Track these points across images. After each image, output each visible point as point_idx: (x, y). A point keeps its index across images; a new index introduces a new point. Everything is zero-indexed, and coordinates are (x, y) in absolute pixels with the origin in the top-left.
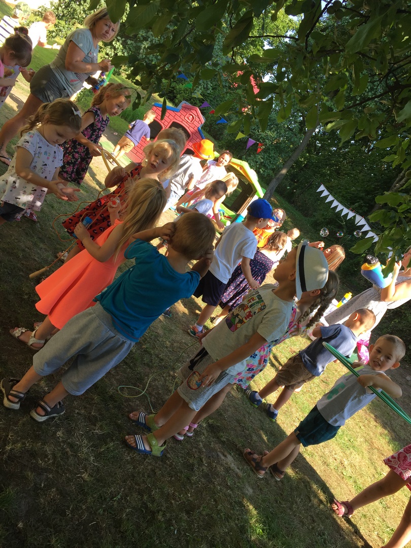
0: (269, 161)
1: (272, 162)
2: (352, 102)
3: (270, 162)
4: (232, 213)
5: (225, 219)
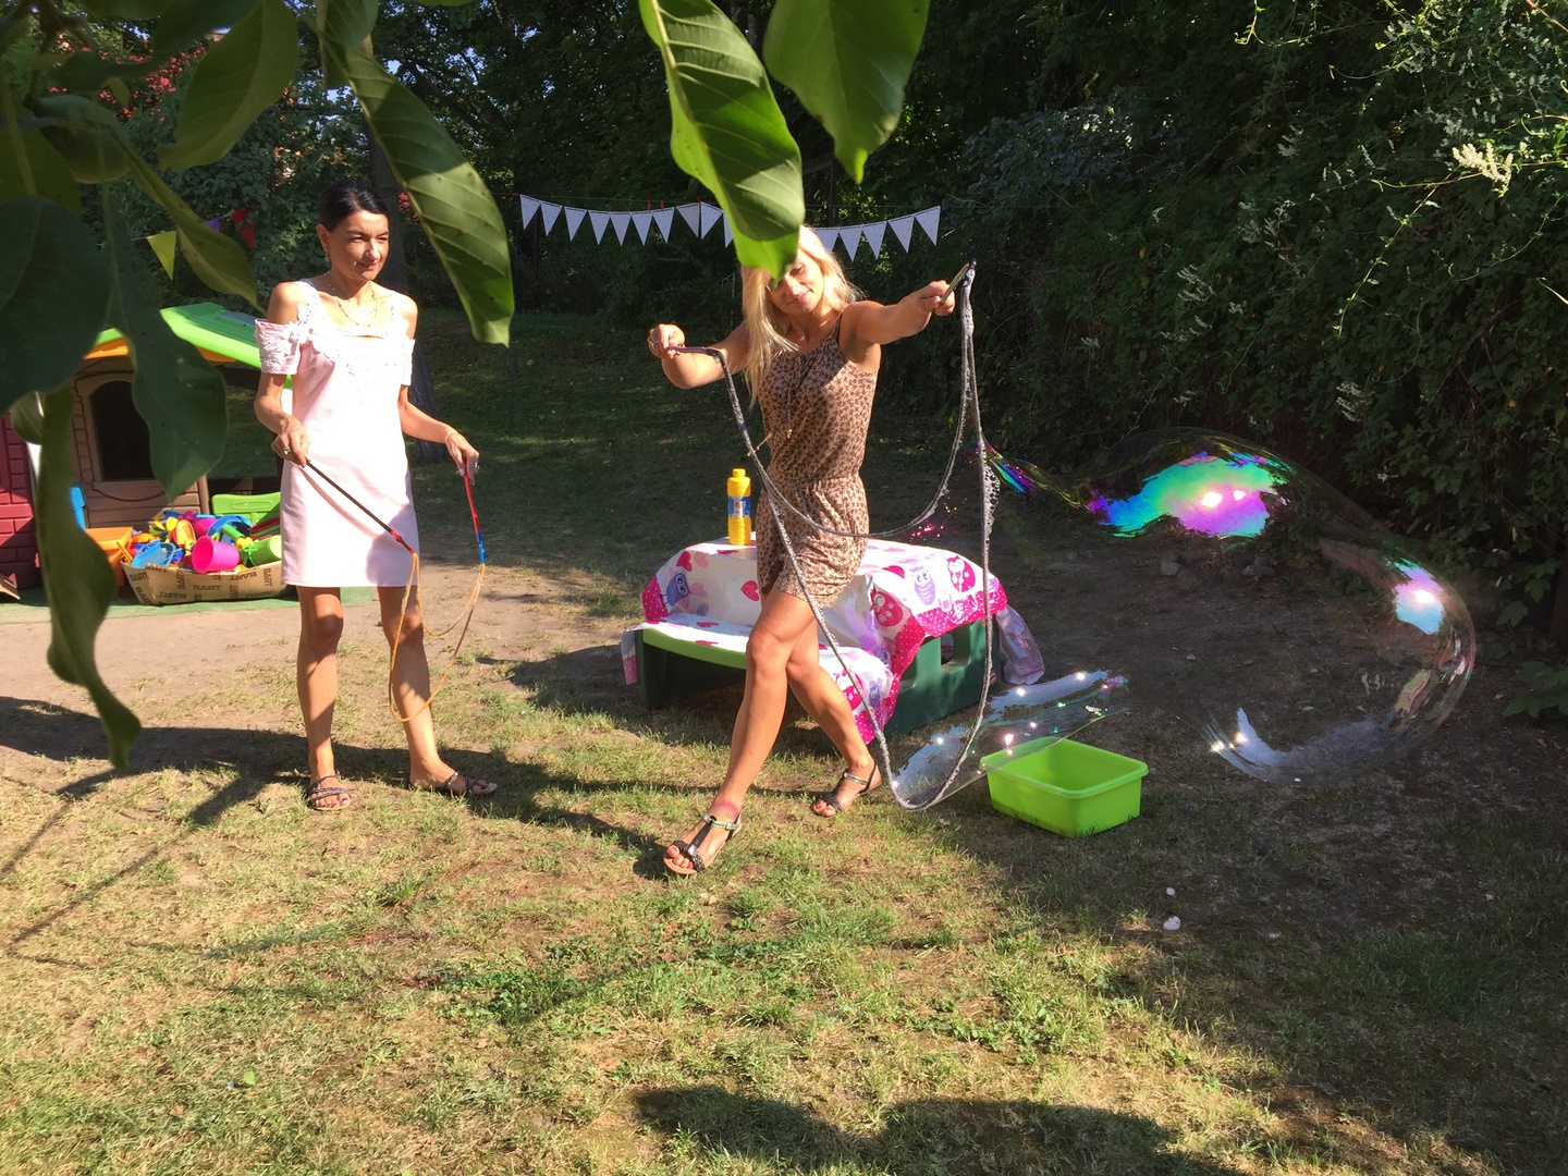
4: (270, 501)
5: (260, 538)
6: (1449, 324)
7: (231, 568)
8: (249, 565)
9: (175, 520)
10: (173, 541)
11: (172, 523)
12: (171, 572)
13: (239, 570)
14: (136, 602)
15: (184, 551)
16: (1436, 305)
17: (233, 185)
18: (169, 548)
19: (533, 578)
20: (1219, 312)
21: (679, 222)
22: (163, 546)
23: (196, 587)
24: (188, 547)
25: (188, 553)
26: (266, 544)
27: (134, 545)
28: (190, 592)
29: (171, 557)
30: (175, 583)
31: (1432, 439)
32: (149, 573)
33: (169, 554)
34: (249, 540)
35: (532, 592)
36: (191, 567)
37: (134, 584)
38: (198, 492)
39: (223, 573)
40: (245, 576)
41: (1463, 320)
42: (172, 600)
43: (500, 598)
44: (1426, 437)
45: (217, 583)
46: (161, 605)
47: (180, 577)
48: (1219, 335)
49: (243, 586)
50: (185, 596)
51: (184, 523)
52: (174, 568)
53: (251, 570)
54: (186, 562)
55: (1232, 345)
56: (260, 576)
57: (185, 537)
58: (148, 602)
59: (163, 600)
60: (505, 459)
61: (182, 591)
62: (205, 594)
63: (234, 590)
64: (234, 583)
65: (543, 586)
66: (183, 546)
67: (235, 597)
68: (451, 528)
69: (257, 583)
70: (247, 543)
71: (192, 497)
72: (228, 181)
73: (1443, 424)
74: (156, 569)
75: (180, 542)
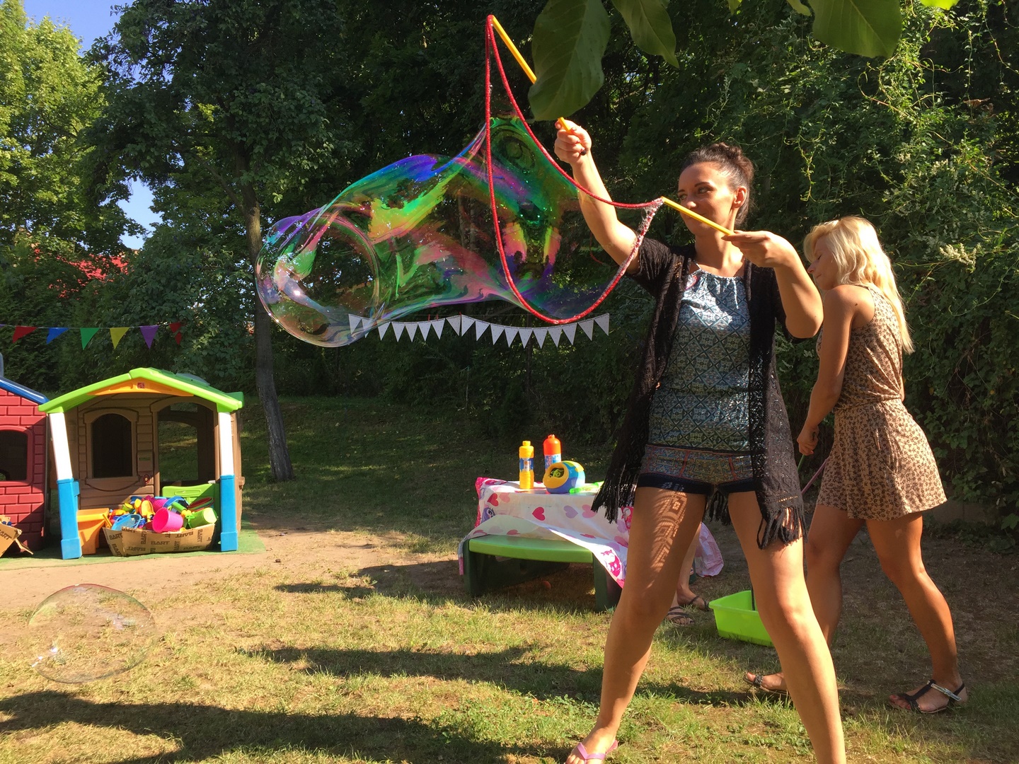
0: (218, 346)
1: (226, 344)
2: (284, 149)
3: (222, 344)
4: (200, 490)
5: (196, 511)
6: (945, 352)
7: (178, 529)
8: (188, 527)
9: (140, 501)
10: (139, 513)
11: (137, 503)
12: (138, 532)
13: (182, 531)
14: (111, 555)
15: (146, 520)
16: (936, 340)
17: (174, 310)
18: (137, 518)
19: (369, 536)
20: (797, 358)
21: (447, 326)
22: (132, 517)
23: (153, 543)
24: (149, 517)
25: (149, 521)
26: (201, 513)
27: (112, 517)
28: (148, 546)
29: (138, 523)
30: (139, 539)
31: (945, 418)
32: (124, 534)
33: (136, 522)
34: (189, 512)
35: (370, 543)
36: (152, 529)
37: (110, 542)
38: (154, 485)
39: (171, 533)
40: (186, 535)
41: (954, 348)
42: (136, 552)
43: (350, 547)
44: (939, 418)
45: (167, 539)
46: (128, 556)
47: (144, 536)
48: (798, 371)
49: (184, 542)
50: (144, 549)
51: (146, 503)
52: (141, 530)
53: (189, 531)
54: (148, 526)
55: (806, 376)
56: (196, 534)
57: (146, 510)
58: (119, 554)
59: (129, 552)
60: (329, 478)
61: (143, 546)
62: (158, 547)
63: (177, 545)
64: (177, 539)
65: (376, 540)
66: (146, 517)
67: (178, 549)
68: (304, 514)
69: (192, 540)
70: (188, 514)
71: (149, 488)
72: (171, 308)
73: (951, 408)
74: (129, 531)
75: (143, 514)
